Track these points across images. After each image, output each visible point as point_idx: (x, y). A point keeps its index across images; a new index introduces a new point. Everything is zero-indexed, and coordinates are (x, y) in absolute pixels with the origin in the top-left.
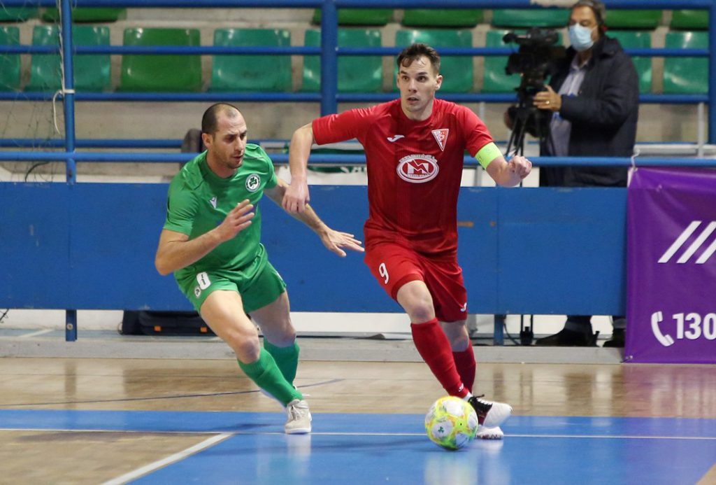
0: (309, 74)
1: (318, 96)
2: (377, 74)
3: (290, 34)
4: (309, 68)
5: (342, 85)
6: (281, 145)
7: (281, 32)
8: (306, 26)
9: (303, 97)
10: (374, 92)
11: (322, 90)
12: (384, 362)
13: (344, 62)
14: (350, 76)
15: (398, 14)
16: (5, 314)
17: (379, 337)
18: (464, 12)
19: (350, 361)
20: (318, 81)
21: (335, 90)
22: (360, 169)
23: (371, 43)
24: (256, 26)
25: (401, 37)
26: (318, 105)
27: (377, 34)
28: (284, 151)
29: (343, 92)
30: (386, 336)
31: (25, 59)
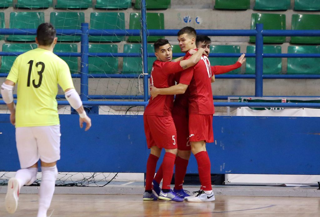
0: (249, 66)
1: (254, 76)
2: (279, 66)
3: (240, 48)
4: (249, 63)
5: (265, 71)
6: (238, 98)
7: (236, 47)
8: (247, 44)
9: (247, 76)
10: (278, 74)
11: (256, 74)
12: (289, 197)
13: (265, 60)
14: (267, 67)
15: (288, 38)
16: (116, 175)
17: (283, 185)
18: (315, 38)
19: (273, 197)
20: (253, 69)
21: (262, 73)
22: (273, 108)
23: (277, 52)
24: (224, 44)
25: (290, 49)
26: (254, 80)
27: (280, 48)
28: (239, 101)
29: (264, 74)
30: (287, 185)
31: (120, 59)
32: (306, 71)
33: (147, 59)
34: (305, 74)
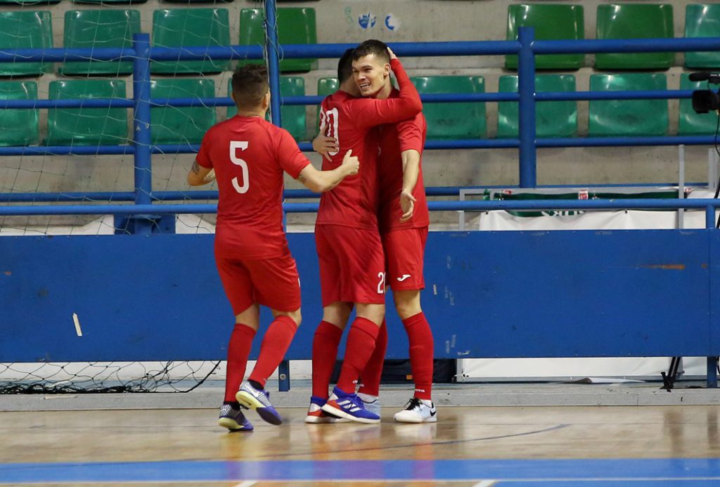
0: (504, 120)
1: (517, 142)
2: (572, 119)
3: (484, 80)
4: (504, 114)
5: (539, 131)
6: (482, 191)
7: (476, 78)
8: (499, 72)
9: (499, 142)
10: (569, 136)
11: (520, 137)
12: (599, 406)
13: (541, 107)
14: (545, 122)
15: (590, 58)
16: (217, 365)
17: (586, 381)
18: (648, 55)
19: (562, 406)
20: (515, 126)
21: (534, 136)
22: (561, 213)
23: (566, 88)
24: (449, 73)
25: (595, 81)
26: (516, 151)
27: (571, 79)
28: (484, 197)
29: (539, 137)
30: (594, 380)
31: (221, 111)
32: (631, 129)
33: (280, 109)
34: (628, 135)
